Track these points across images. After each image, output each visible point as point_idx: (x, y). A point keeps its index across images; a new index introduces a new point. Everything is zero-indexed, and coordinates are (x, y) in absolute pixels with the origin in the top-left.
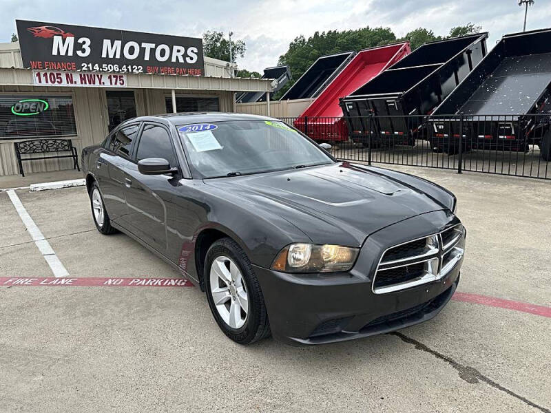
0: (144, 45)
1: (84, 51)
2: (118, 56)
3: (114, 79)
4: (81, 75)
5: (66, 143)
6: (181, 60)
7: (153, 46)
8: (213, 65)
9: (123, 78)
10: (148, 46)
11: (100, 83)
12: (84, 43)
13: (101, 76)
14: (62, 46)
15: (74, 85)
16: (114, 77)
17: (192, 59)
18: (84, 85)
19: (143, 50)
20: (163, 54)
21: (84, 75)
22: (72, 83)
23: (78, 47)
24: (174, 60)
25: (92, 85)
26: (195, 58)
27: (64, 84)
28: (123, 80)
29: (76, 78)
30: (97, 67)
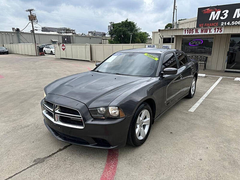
1: (224, 16)
3: (217, 30)
4: (202, 29)
5: (205, 58)
9: (222, 29)
11: (210, 32)
12: (225, 12)
13: (211, 29)
14: (214, 16)
15: (198, 34)
16: (217, 28)
18: (202, 34)
21: (203, 29)
22: (197, 33)
25: (206, 33)
27: (194, 33)
28: (221, 30)
29: (199, 31)
30: (229, 23)
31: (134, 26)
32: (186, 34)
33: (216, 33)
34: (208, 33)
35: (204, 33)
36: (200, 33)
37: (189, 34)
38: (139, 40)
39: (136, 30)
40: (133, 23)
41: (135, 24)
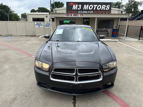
0: (94, 5)
1: (79, 8)
2: (87, 9)
3: (81, 15)
6: (104, 9)
7: (97, 6)
8: (114, 10)
10: (95, 6)
12: (80, 6)
13: (78, 14)
14: (75, 7)
17: (107, 8)
19: (94, 7)
20: (99, 8)
23: (78, 7)
24: (102, 9)
26: (109, 8)
27: (70, 16)
28: (83, 15)
29: (73, 15)
30: (82, 12)
31: (9, 9)
32: (66, 16)
33: (81, 17)
34: (77, 16)
35: (75, 17)
36: (73, 17)
37: (67, 16)
38: (14, 19)
39: (11, 12)
40: (7, 7)
41: (9, 7)
